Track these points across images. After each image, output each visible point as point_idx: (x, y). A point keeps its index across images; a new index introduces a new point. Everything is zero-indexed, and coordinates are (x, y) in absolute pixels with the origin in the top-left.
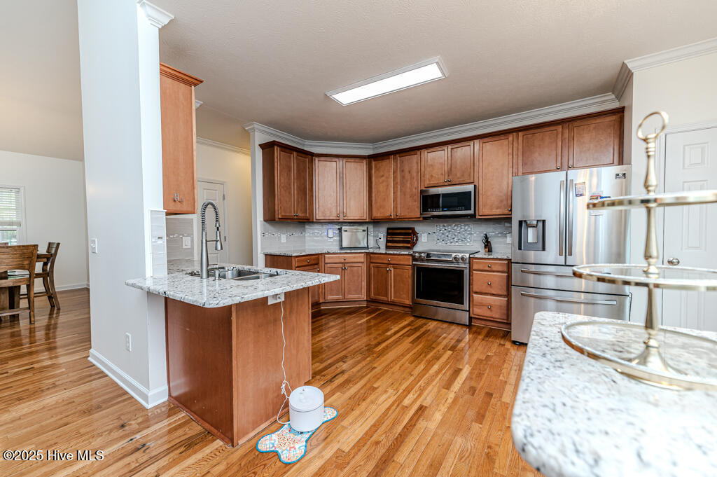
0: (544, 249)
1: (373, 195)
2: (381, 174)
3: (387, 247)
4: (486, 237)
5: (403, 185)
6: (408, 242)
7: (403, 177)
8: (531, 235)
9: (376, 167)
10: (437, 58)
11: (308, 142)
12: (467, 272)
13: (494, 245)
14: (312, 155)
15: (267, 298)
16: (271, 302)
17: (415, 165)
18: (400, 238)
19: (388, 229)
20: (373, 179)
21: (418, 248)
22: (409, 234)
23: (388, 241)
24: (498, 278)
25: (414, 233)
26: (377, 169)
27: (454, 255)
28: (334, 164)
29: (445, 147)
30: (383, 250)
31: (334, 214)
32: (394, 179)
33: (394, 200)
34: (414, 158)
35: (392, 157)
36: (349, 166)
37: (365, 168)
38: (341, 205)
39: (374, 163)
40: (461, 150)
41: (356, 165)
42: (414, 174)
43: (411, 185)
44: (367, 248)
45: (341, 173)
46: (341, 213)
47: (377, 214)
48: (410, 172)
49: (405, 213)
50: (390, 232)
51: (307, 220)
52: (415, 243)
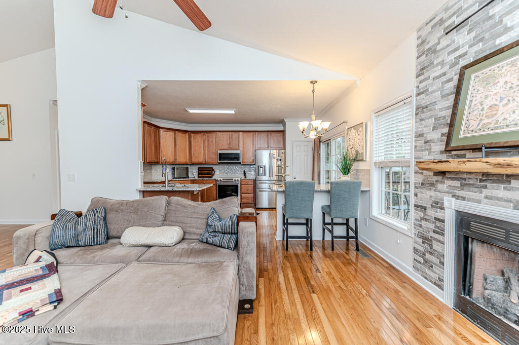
0: (265, 175)
1: (192, 151)
2: (197, 141)
3: (199, 177)
4: (245, 172)
5: (209, 148)
6: (210, 174)
7: (209, 144)
8: (261, 170)
9: (194, 137)
10: (235, 110)
11: (153, 119)
12: (239, 185)
13: (247, 175)
14: (160, 127)
15: (194, 191)
16: (195, 193)
17: (214, 139)
18: (206, 172)
19: (199, 168)
20: (192, 143)
21: (214, 177)
22: (210, 170)
23: (199, 174)
24: (251, 187)
25: (212, 170)
26: (194, 138)
27: (234, 179)
28: (172, 134)
29: (228, 133)
30: (196, 178)
31: (171, 160)
32: (204, 144)
33: (204, 154)
34: (214, 136)
35: (202, 133)
36: (179, 135)
37: (187, 137)
38: (175, 155)
39: (192, 135)
40: (235, 135)
41: (183, 135)
42: (214, 143)
43: (213, 147)
44: (188, 177)
45: (175, 139)
46: (176, 159)
47: (194, 160)
48: (212, 142)
49: (210, 161)
50: (200, 170)
51: (157, 163)
52: (213, 175)
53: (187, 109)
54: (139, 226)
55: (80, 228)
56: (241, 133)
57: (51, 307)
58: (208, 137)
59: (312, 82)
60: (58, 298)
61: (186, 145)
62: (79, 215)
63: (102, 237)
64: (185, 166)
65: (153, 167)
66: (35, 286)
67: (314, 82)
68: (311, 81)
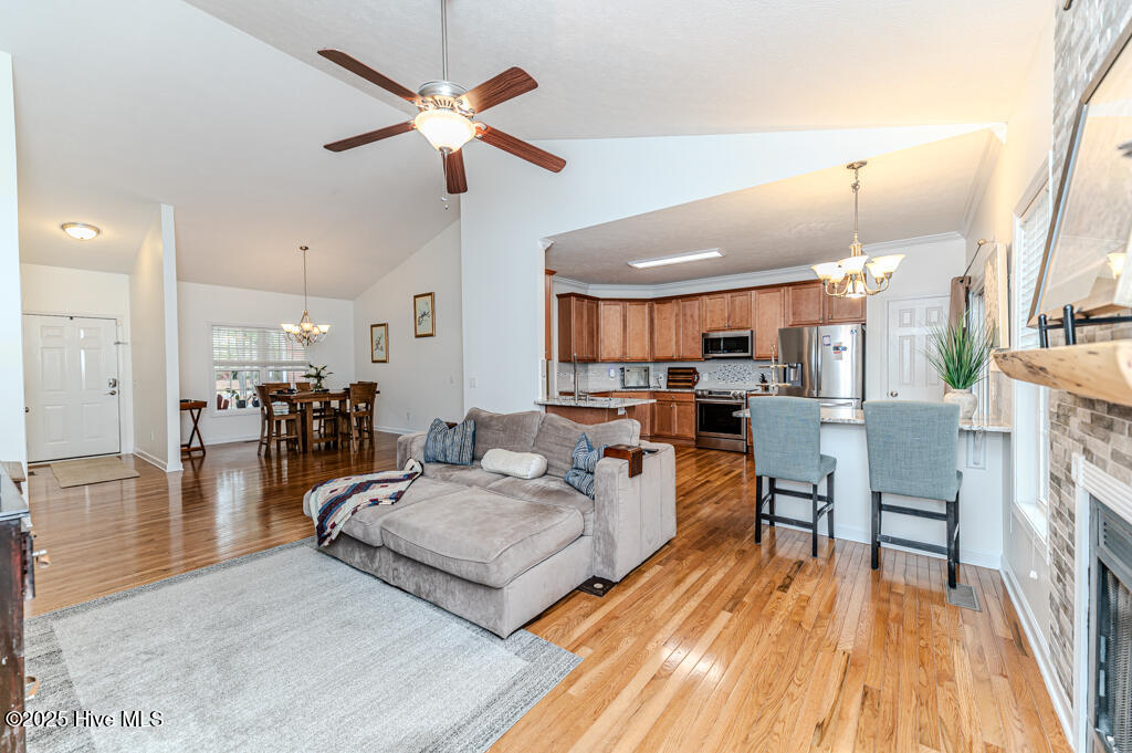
0: (803, 385)
2: (664, 317)
3: (668, 387)
4: (764, 377)
5: (685, 328)
6: (689, 381)
7: (685, 321)
9: (658, 310)
10: (719, 249)
11: (591, 286)
14: (598, 299)
15: (615, 409)
16: (620, 413)
17: (696, 310)
18: (681, 377)
19: (669, 369)
20: (656, 321)
21: (696, 387)
22: (691, 374)
23: (669, 381)
25: (694, 372)
26: (660, 312)
27: (732, 392)
28: (618, 308)
29: (725, 295)
30: (664, 388)
31: (617, 354)
32: (677, 321)
33: (677, 342)
34: (696, 303)
35: (674, 301)
36: (632, 308)
37: (647, 311)
38: (624, 346)
39: (656, 306)
40: (739, 299)
41: (639, 307)
42: (696, 318)
43: (693, 328)
44: (649, 387)
45: (625, 317)
46: (625, 353)
47: (659, 354)
48: (692, 316)
49: (687, 354)
50: (671, 372)
51: (594, 361)
52: (695, 383)
53: (630, 263)
54: (505, 449)
55: (448, 442)
56: (753, 292)
57: (389, 502)
58: (684, 307)
59: (851, 166)
60: (397, 497)
61: (644, 325)
62: (451, 426)
63: (467, 457)
64: (644, 365)
65: (590, 366)
66: (390, 485)
67: (856, 166)
68: (848, 164)
